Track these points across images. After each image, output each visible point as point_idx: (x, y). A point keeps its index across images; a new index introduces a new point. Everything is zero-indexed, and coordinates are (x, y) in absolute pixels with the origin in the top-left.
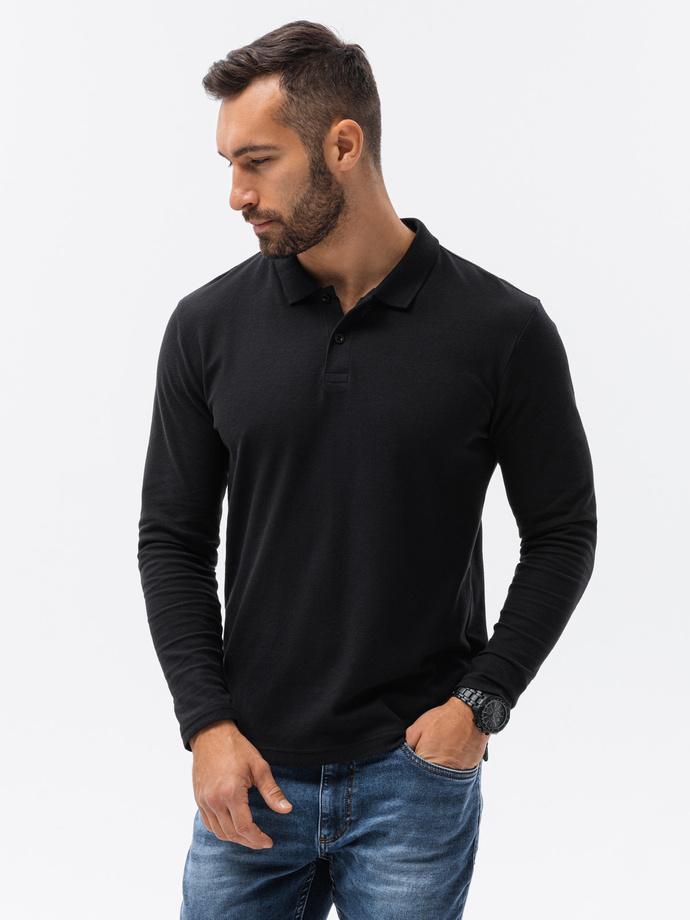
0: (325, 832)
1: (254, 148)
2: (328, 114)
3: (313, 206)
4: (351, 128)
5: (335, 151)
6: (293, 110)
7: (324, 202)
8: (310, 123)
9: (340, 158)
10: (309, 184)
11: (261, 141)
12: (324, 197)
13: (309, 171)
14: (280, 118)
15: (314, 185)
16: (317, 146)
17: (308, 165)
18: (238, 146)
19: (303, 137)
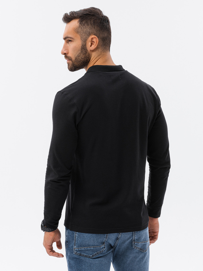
1: (68, 37)
2: (90, 33)
3: (80, 58)
5: (90, 44)
6: (80, 29)
7: (83, 57)
8: (84, 34)
9: (91, 46)
10: (80, 51)
12: (83, 56)
13: (81, 47)
15: (81, 52)
18: (65, 37)
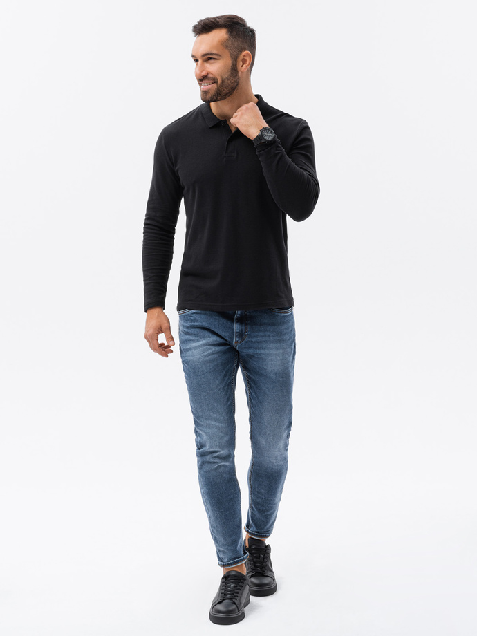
0: (237, 339)
1: (212, 54)
2: (241, 48)
4: (248, 54)
6: (230, 43)
8: (234, 50)
9: (242, 66)
11: (215, 52)
13: (231, 68)
14: (224, 44)
15: (231, 73)
16: (235, 59)
17: (231, 65)
18: (204, 52)
19: (231, 54)
